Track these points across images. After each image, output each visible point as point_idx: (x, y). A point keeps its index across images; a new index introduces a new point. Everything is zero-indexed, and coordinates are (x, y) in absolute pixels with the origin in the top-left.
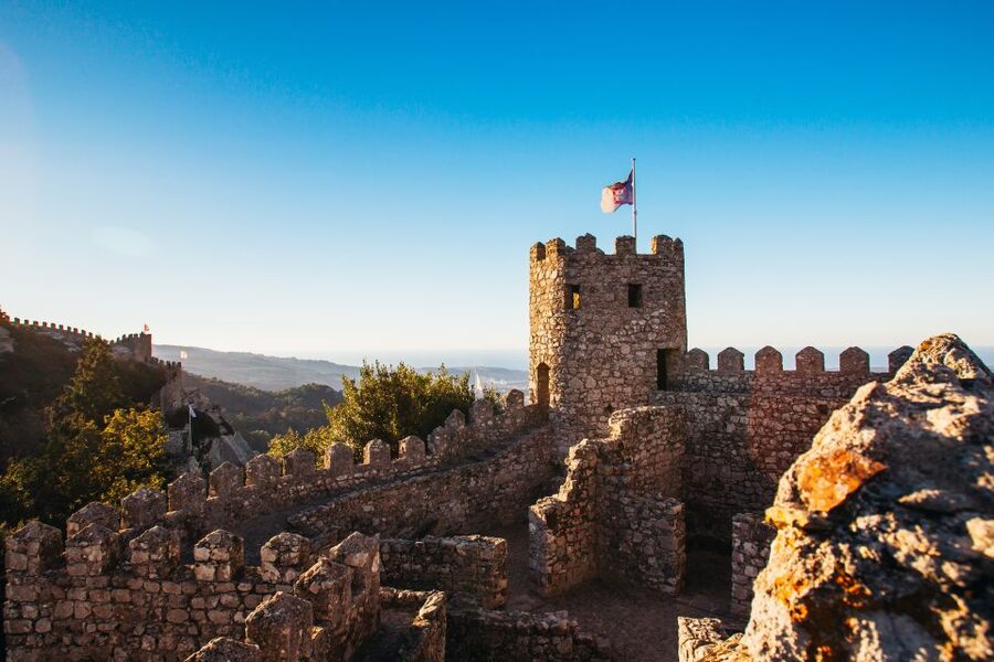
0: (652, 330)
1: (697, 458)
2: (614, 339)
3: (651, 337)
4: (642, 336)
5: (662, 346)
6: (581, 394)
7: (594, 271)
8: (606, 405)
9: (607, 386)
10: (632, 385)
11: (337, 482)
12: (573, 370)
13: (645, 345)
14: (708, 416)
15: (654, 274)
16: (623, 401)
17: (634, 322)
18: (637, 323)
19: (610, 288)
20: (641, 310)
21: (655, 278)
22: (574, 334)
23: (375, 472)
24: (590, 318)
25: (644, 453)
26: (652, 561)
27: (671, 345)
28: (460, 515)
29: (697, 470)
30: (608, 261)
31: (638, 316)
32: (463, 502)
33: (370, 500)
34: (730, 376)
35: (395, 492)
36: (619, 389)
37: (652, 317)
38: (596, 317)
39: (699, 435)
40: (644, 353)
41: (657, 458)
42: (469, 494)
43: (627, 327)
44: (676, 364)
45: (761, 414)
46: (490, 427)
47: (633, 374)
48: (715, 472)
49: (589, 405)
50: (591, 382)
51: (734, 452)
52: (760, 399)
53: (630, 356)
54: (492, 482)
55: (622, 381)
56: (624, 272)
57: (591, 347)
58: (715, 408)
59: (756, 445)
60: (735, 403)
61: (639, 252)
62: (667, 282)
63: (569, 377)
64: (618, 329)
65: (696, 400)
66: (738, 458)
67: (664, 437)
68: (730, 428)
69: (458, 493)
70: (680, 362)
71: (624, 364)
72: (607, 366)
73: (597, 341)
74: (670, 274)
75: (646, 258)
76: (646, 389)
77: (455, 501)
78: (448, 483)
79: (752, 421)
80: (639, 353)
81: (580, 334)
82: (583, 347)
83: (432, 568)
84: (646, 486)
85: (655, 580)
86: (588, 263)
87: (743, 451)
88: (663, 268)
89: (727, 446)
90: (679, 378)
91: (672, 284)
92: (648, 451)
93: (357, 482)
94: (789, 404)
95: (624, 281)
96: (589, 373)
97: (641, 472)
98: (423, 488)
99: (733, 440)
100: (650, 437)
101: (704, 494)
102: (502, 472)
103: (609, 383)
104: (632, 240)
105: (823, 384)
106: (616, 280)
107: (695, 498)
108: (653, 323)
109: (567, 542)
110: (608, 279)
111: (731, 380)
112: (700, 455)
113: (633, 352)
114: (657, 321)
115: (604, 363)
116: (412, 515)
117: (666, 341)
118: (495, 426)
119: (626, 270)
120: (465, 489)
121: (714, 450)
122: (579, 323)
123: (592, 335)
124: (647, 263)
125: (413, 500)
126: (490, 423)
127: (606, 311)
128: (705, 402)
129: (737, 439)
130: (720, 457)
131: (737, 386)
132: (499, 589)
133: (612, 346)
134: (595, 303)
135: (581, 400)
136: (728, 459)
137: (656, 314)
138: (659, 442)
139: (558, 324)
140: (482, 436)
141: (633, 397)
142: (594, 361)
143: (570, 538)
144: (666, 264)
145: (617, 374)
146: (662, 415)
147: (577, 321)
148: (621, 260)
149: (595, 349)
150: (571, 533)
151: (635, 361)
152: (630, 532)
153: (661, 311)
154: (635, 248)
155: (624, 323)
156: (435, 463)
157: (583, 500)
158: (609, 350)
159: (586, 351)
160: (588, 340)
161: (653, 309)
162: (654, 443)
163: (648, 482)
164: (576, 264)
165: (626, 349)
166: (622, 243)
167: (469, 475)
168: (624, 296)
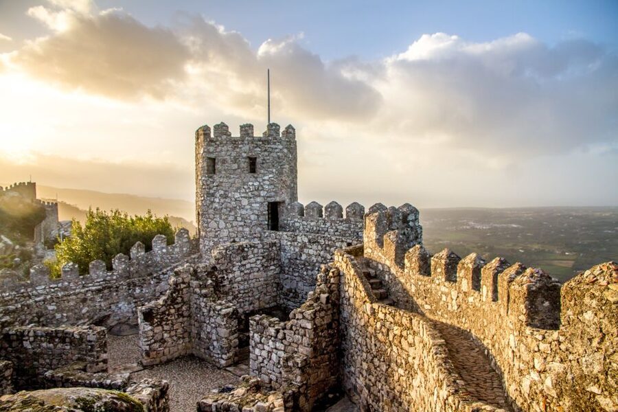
0: (263, 189)
1: (286, 276)
2: (237, 195)
3: (263, 193)
4: (256, 193)
5: (272, 200)
6: (216, 232)
7: (225, 148)
8: (232, 240)
9: (232, 227)
10: (249, 227)
11: (37, 290)
12: (211, 216)
13: (259, 199)
14: (292, 248)
15: (266, 151)
16: (243, 237)
17: (251, 183)
18: (253, 184)
19: (235, 160)
20: (256, 175)
21: (266, 153)
22: (212, 191)
23: (66, 283)
24: (221, 180)
25: (238, 273)
26: (215, 343)
27: (278, 199)
28: (128, 312)
29: (286, 285)
30: (235, 142)
31: (254, 179)
32: (129, 303)
33: (53, 302)
34: (312, 221)
35: (74, 297)
36: (240, 229)
37: (264, 180)
38: (225, 180)
39: (287, 261)
40: (258, 205)
41: (251, 276)
42: (135, 298)
43: (246, 187)
44: (283, 212)
45: (320, 248)
46: (164, 254)
47: (250, 219)
48: (295, 286)
49: (221, 240)
50: (222, 225)
51: (305, 273)
52: (319, 238)
53: (248, 207)
54: (155, 290)
55: (242, 223)
56: (245, 148)
57: (222, 201)
58: (296, 243)
59: (317, 269)
60: (306, 240)
61: (255, 136)
62: (275, 155)
63: (209, 220)
64: (239, 188)
65: (286, 237)
66: (307, 277)
67: (258, 262)
68: (304, 257)
69: (126, 297)
70: (285, 211)
71: (244, 212)
72: (233, 213)
73: (226, 197)
74: (277, 150)
75: (260, 139)
76: (259, 229)
77: (123, 303)
78: (117, 291)
79: (315, 253)
80: (253, 205)
81: (216, 191)
82: (217, 200)
83: (60, 346)
84: (240, 295)
85: (217, 356)
86: (221, 144)
87: (310, 273)
88: (272, 146)
89: (302, 268)
90: (285, 222)
91: (279, 158)
92: (241, 271)
93: (52, 290)
94: (334, 241)
95: (244, 155)
96: (221, 218)
97: (235, 285)
98: (97, 294)
99: (304, 265)
100: (244, 262)
101: (289, 300)
102: (162, 283)
103: (234, 225)
104: (251, 126)
105: (360, 228)
106: (239, 155)
107: (284, 303)
108: (264, 184)
109: (163, 330)
110: (234, 154)
111: (312, 224)
112: (288, 274)
113: (250, 204)
114: (267, 182)
115: (230, 211)
116: (88, 312)
117: (274, 197)
118: (168, 253)
119: (246, 148)
120: (131, 295)
121: (295, 271)
122: (215, 184)
123: (222, 192)
124: (261, 143)
125: (89, 302)
126: (164, 250)
127: (232, 176)
128: (290, 239)
129: (307, 264)
130: (298, 276)
131: (315, 228)
132: (100, 360)
133: (236, 200)
134: (225, 170)
135: (216, 236)
136: (302, 277)
137: (266, 178)
138: (253, 265)
139: (203, 185)
140: (159, 259)
141: (250, 235)
142: (224, 210)
143: (166, 328)
144: (274, 143)
145: (239, 219)
146: (257, 247)
147: (213, 182)
148: (243, 141)
149: (225, 202)
150: (166, 324)
151: (251, 210)
152: (205, 324)
153: (271, 176)
154: (253, 133)
155: (244, 184)
156: (115, 277)
157: (177, 303)
158: (233, 203)
159: (219, 203)
160: (220, 196)
161: (264, 175)
162: (248, 266)
163: (242, 292)
164: (213, 144)
165: (245, 202)
166: (243, 129)
167: (135, 285)
168: (245, 165)
